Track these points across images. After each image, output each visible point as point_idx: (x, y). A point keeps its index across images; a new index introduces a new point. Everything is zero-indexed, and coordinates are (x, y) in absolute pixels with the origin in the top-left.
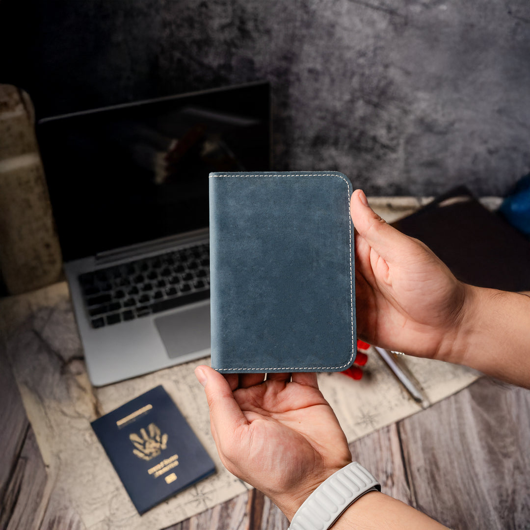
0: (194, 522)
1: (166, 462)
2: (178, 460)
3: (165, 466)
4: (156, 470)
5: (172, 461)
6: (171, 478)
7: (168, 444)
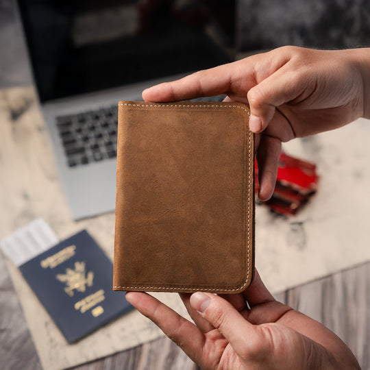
0: (146, 349)
1: (93, 296)
2: (105, 295)
3: (92, 300)
4: (82, 305)
5: (99, 296)
6: (98, 312)
7: (94, 280)
